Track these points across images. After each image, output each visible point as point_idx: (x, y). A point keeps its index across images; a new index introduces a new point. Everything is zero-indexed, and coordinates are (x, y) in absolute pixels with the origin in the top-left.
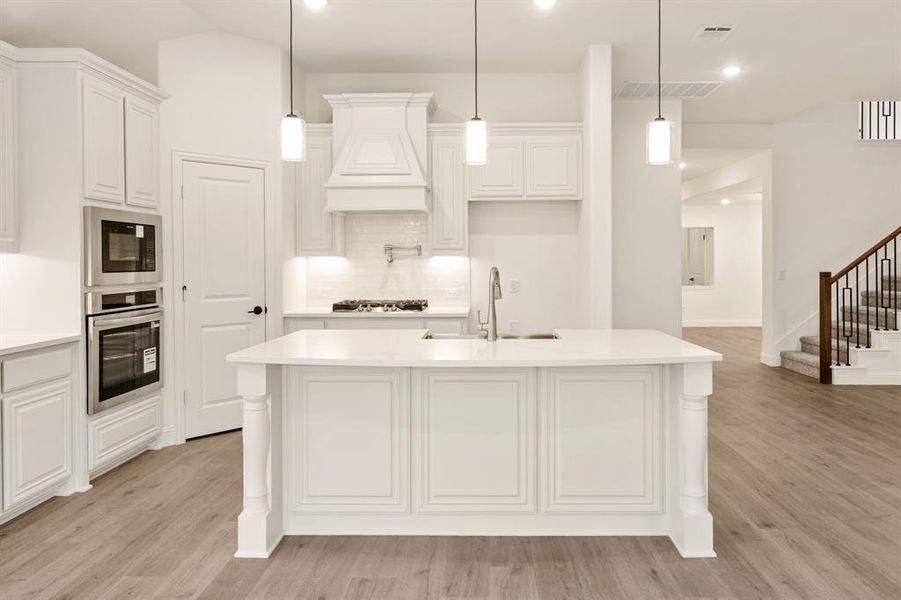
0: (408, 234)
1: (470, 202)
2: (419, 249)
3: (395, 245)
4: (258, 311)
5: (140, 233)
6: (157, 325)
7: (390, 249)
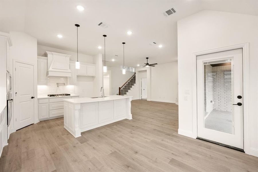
0: (62, 81)
1: (77, 76)
2: (64, 84)
4: (32, 98)
7: (58, 84)
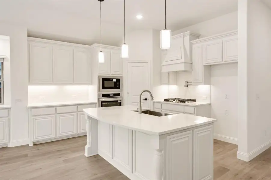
1: (204, 66)
3: (188, 81)
5: (115, 80)
6: (121, 101)
